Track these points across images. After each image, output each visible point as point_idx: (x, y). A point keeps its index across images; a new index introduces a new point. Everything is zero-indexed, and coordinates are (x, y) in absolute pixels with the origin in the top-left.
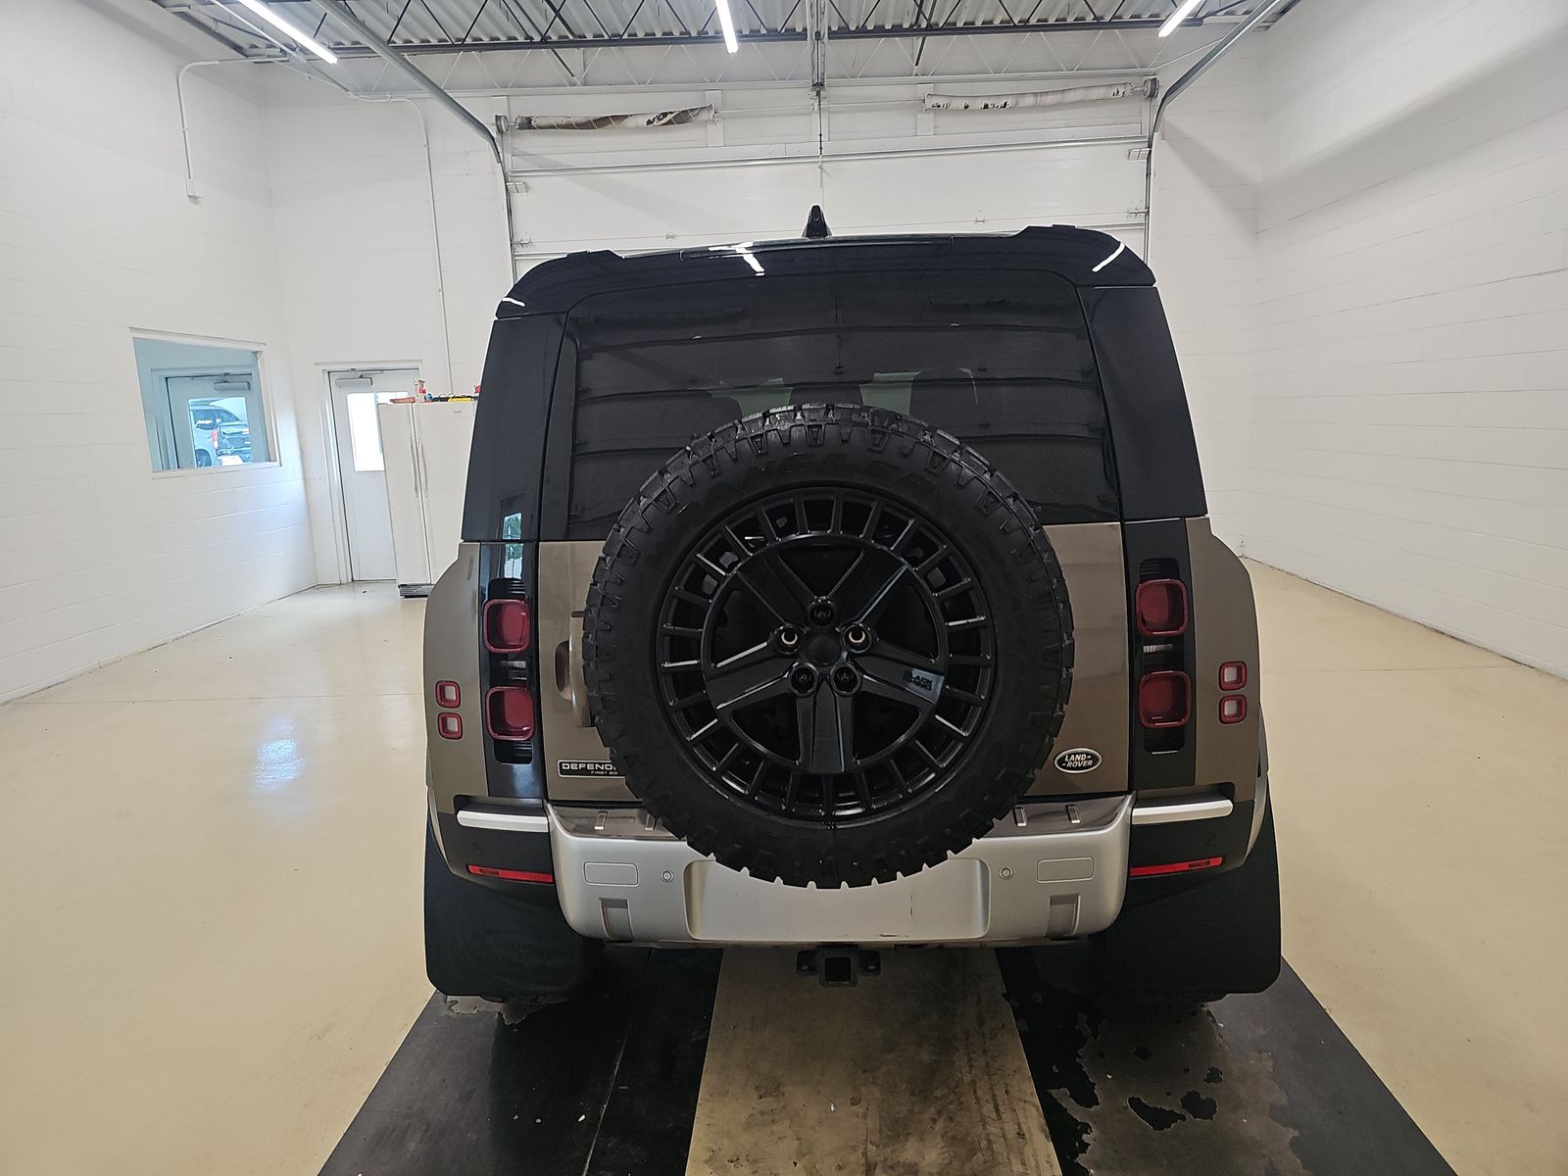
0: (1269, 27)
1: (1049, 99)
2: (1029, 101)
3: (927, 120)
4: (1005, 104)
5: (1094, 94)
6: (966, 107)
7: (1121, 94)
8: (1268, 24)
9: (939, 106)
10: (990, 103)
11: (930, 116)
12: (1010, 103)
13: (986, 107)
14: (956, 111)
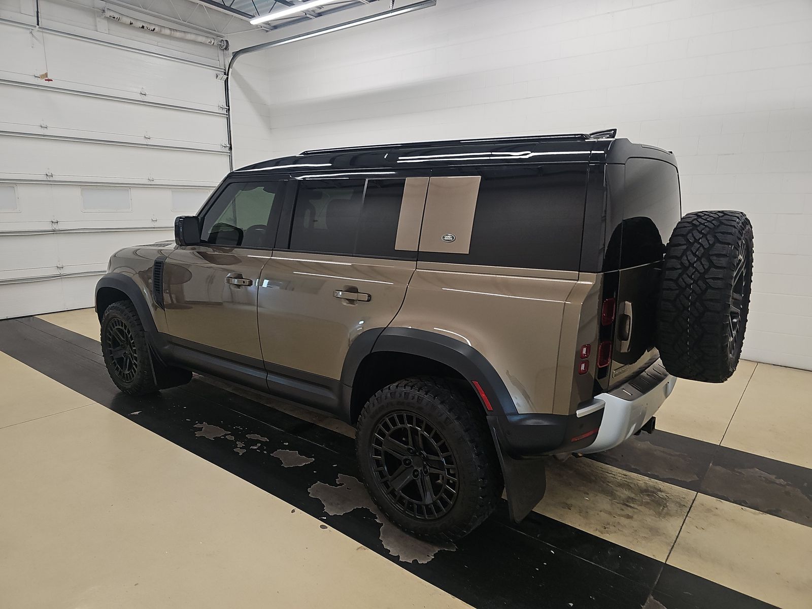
0: (267, 31)
1: (178, 34)
2: (167, 32)
3: (103, 24)
4: (154, 29)
5: (200, 39)
6: (131, 24)
7: (212, 43)
8: (268, 30)
9: (114, 18)
10: (145, 25)
11: (105, 22)
12: (157, 29)
13: (143, 27)
14: (124, 24)
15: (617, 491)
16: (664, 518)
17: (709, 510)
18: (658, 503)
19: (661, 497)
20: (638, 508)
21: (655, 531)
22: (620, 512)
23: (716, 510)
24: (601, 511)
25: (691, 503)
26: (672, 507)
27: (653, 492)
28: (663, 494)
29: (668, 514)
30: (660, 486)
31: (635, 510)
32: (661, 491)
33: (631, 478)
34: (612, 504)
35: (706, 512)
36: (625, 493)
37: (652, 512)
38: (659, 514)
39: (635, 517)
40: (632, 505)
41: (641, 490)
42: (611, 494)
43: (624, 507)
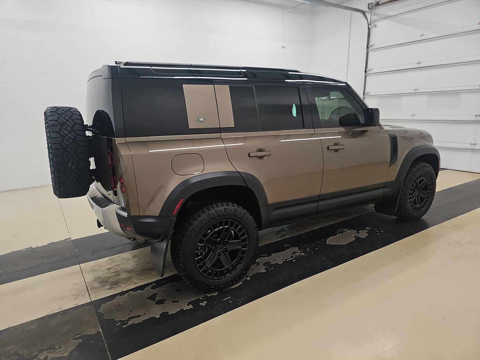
15: (128, 274)
16: (95, 278)
17: (78, 295)
18: (104, 282)
19: (106, 286)
20: (110, 275)
21: (93, 271)
22: (114, 268)
23: (74, 298)
24: (122, 263)
25: (90, 293)
26: (97, 285)
27: (112, 285)
28: (107, 288)
29: (95, 280)
30: (113, 291)
31: (109, 273)
32: (109, 288)
33: (131, 284)
34: (122, 269)
35: (79, 293)
36: (123, 276)
37: (103, 276)
38: (99, 278)
39: (107, 271)
40: (114, 274)
41: (119, 282)
42: (129, 271)
43: (116, 271)
